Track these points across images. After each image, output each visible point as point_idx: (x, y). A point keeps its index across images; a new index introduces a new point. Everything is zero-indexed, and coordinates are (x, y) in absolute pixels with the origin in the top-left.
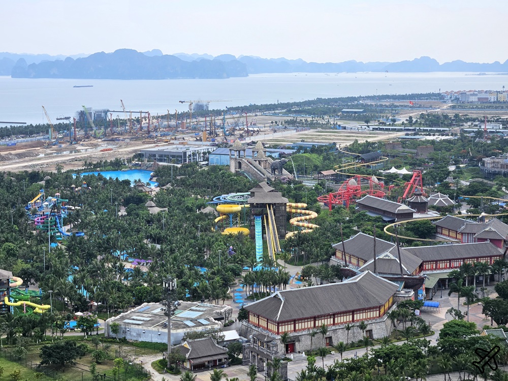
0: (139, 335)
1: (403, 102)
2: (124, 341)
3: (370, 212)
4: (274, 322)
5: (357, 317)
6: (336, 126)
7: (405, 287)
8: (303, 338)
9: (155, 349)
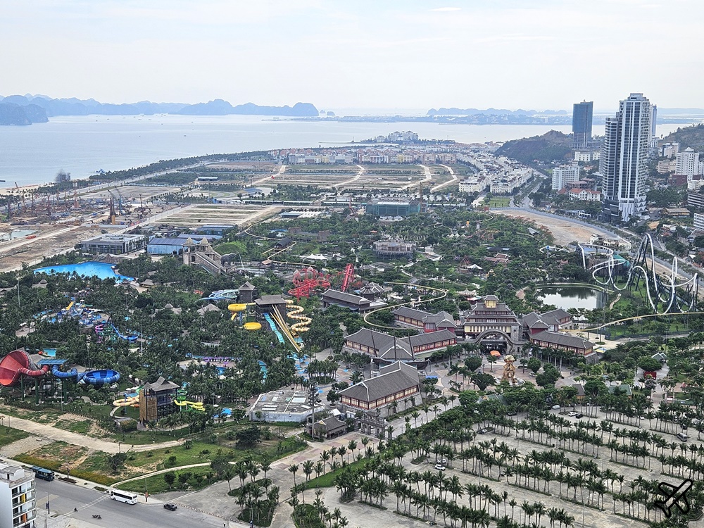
0: (275, 418)
1: (240, 164)
2: (265, 423)
3: (340, 304)
4: (364, 402)
5: (406, 393)
6: (211, 200)
7: (418, 369)
8: (382, 410)
9: (292, 426)
